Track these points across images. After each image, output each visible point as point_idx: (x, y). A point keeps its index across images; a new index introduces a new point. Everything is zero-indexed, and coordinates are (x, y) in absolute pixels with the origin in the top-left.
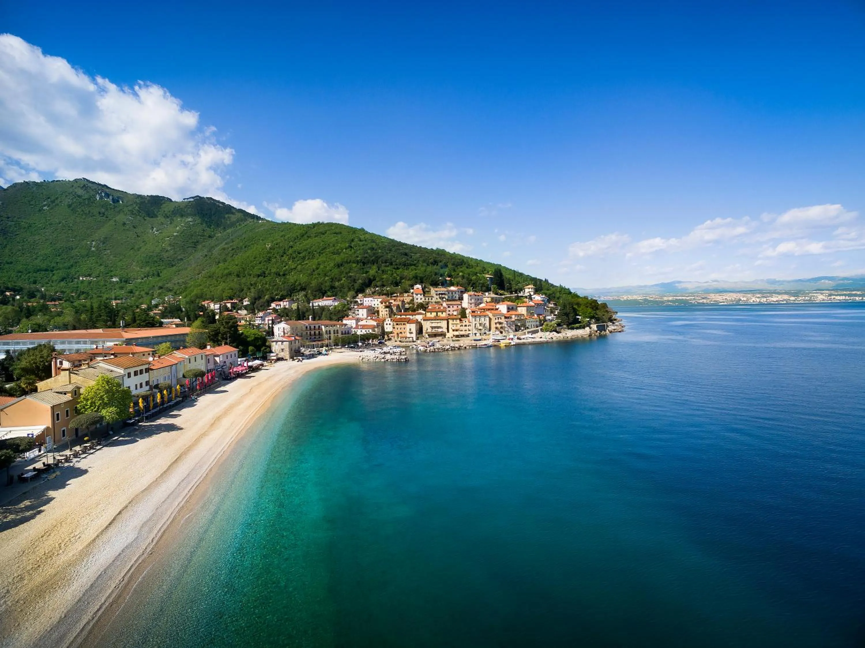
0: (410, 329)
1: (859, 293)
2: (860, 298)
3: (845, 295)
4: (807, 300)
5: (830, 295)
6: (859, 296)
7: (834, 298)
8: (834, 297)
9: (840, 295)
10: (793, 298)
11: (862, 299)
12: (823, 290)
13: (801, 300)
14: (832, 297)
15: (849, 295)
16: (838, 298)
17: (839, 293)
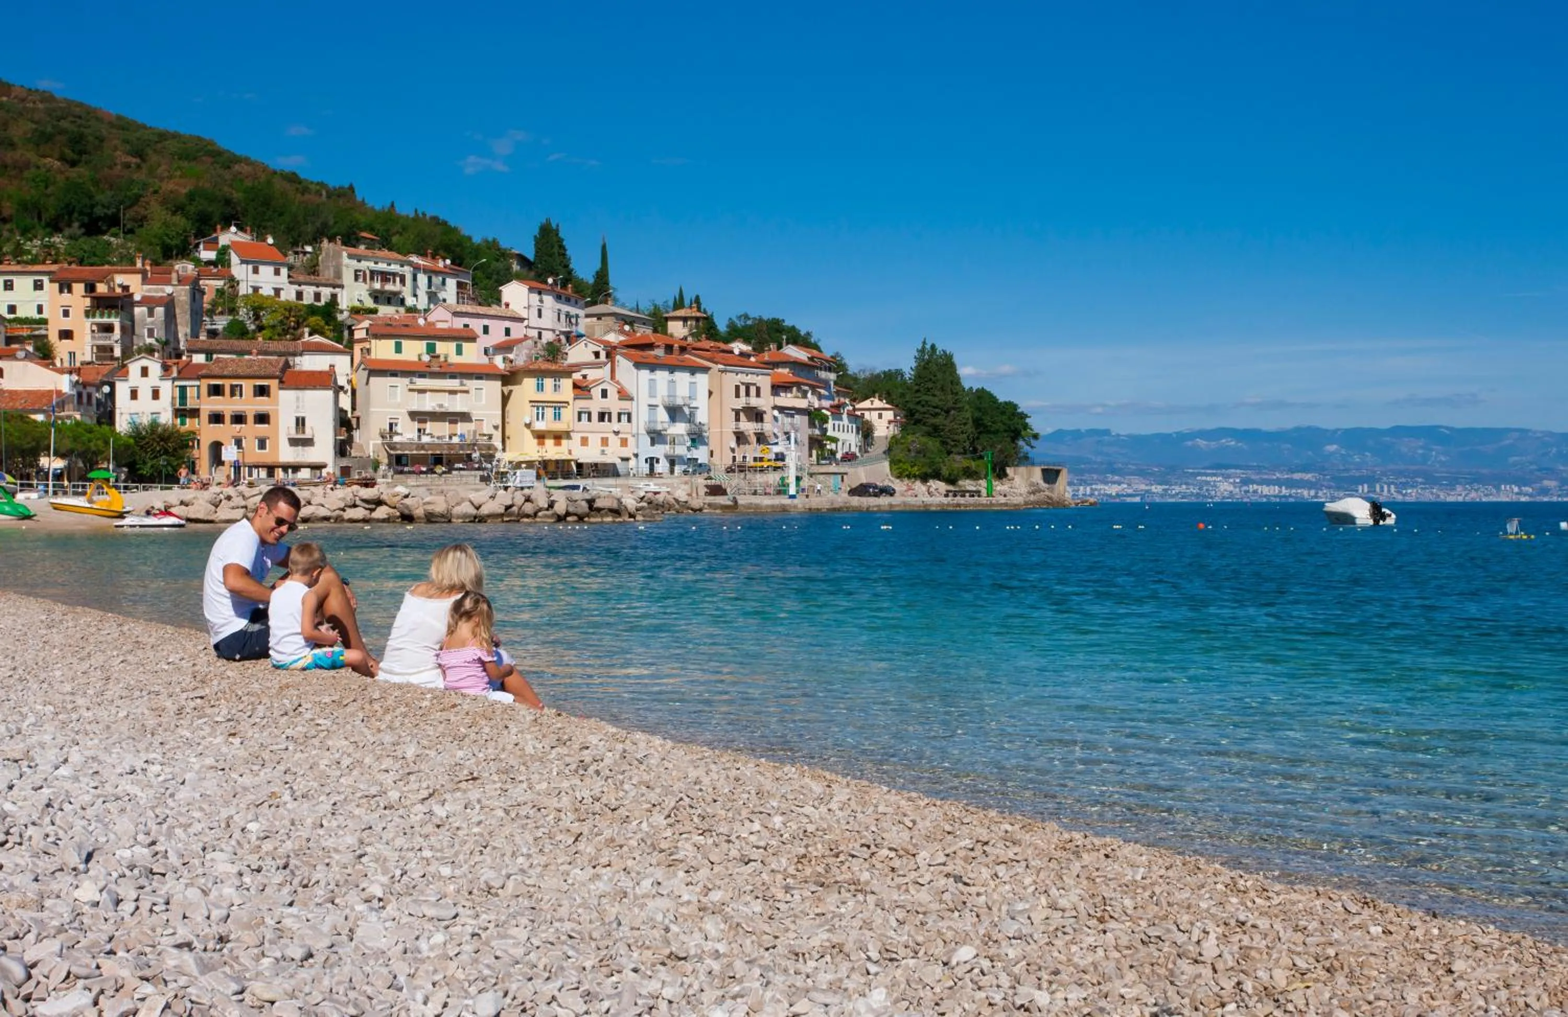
0: (300, 423)
1: (1308, 476)
2: (1312, 493)
3: (1279, 483)
4: (1192, 494)
5: (1245, 482)
6: (1309, 485)
7: (1255, 492)
8: (1255, 487)
9: (1268, 483)
10: (1157, 489)
11: (1316, 496)
12: (1227, 467)
13: (1177, 494)
14: (1252, 488)
15: (1290, 484)
16: (1266, 490)
17: (1265, 477)
